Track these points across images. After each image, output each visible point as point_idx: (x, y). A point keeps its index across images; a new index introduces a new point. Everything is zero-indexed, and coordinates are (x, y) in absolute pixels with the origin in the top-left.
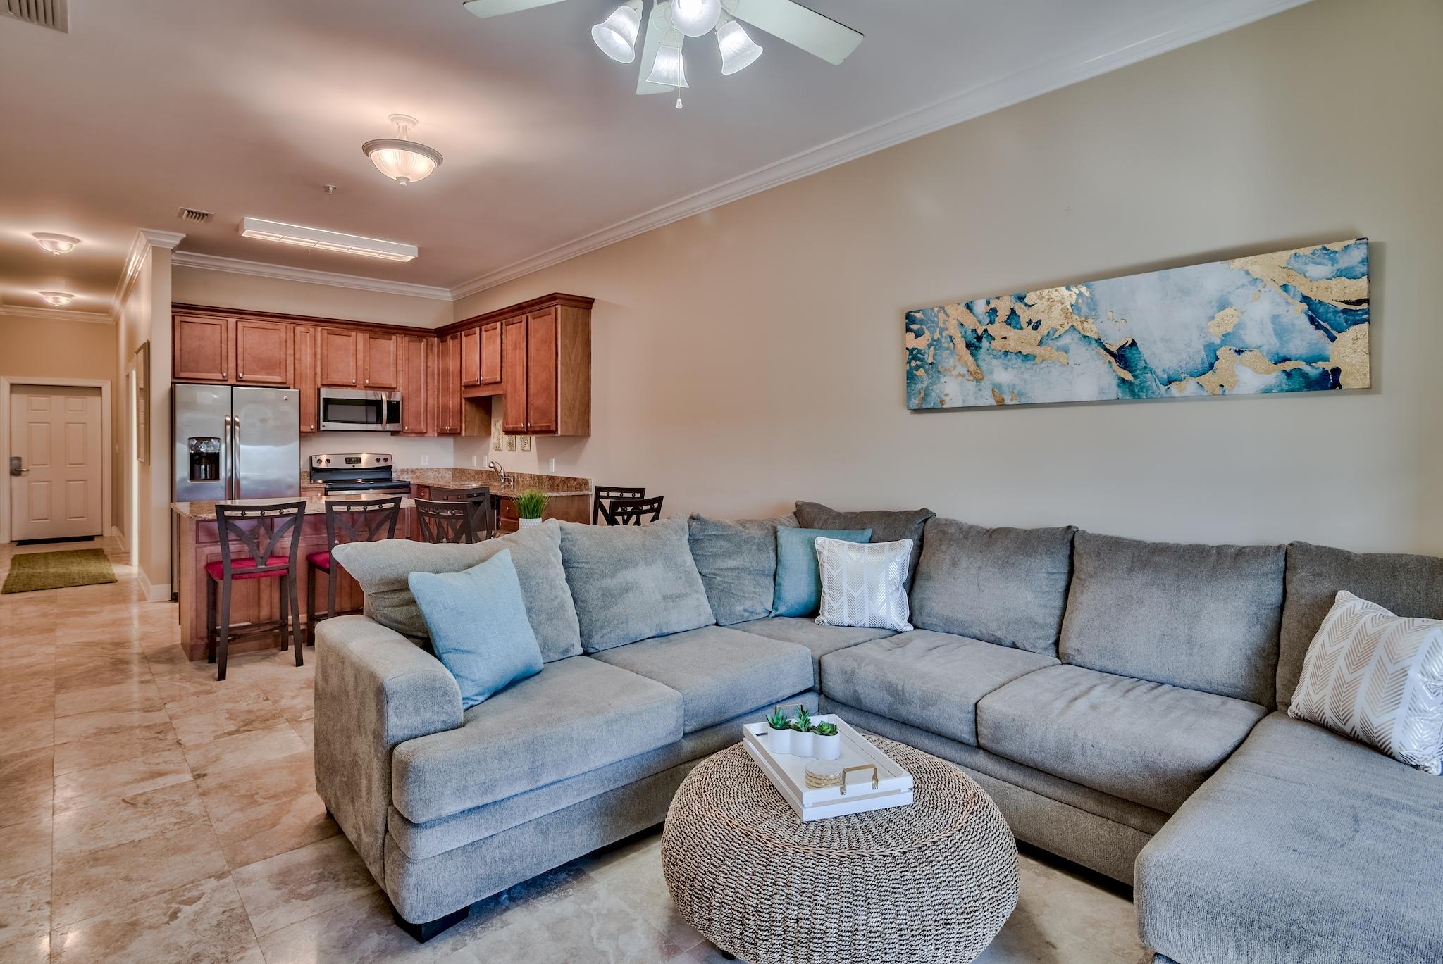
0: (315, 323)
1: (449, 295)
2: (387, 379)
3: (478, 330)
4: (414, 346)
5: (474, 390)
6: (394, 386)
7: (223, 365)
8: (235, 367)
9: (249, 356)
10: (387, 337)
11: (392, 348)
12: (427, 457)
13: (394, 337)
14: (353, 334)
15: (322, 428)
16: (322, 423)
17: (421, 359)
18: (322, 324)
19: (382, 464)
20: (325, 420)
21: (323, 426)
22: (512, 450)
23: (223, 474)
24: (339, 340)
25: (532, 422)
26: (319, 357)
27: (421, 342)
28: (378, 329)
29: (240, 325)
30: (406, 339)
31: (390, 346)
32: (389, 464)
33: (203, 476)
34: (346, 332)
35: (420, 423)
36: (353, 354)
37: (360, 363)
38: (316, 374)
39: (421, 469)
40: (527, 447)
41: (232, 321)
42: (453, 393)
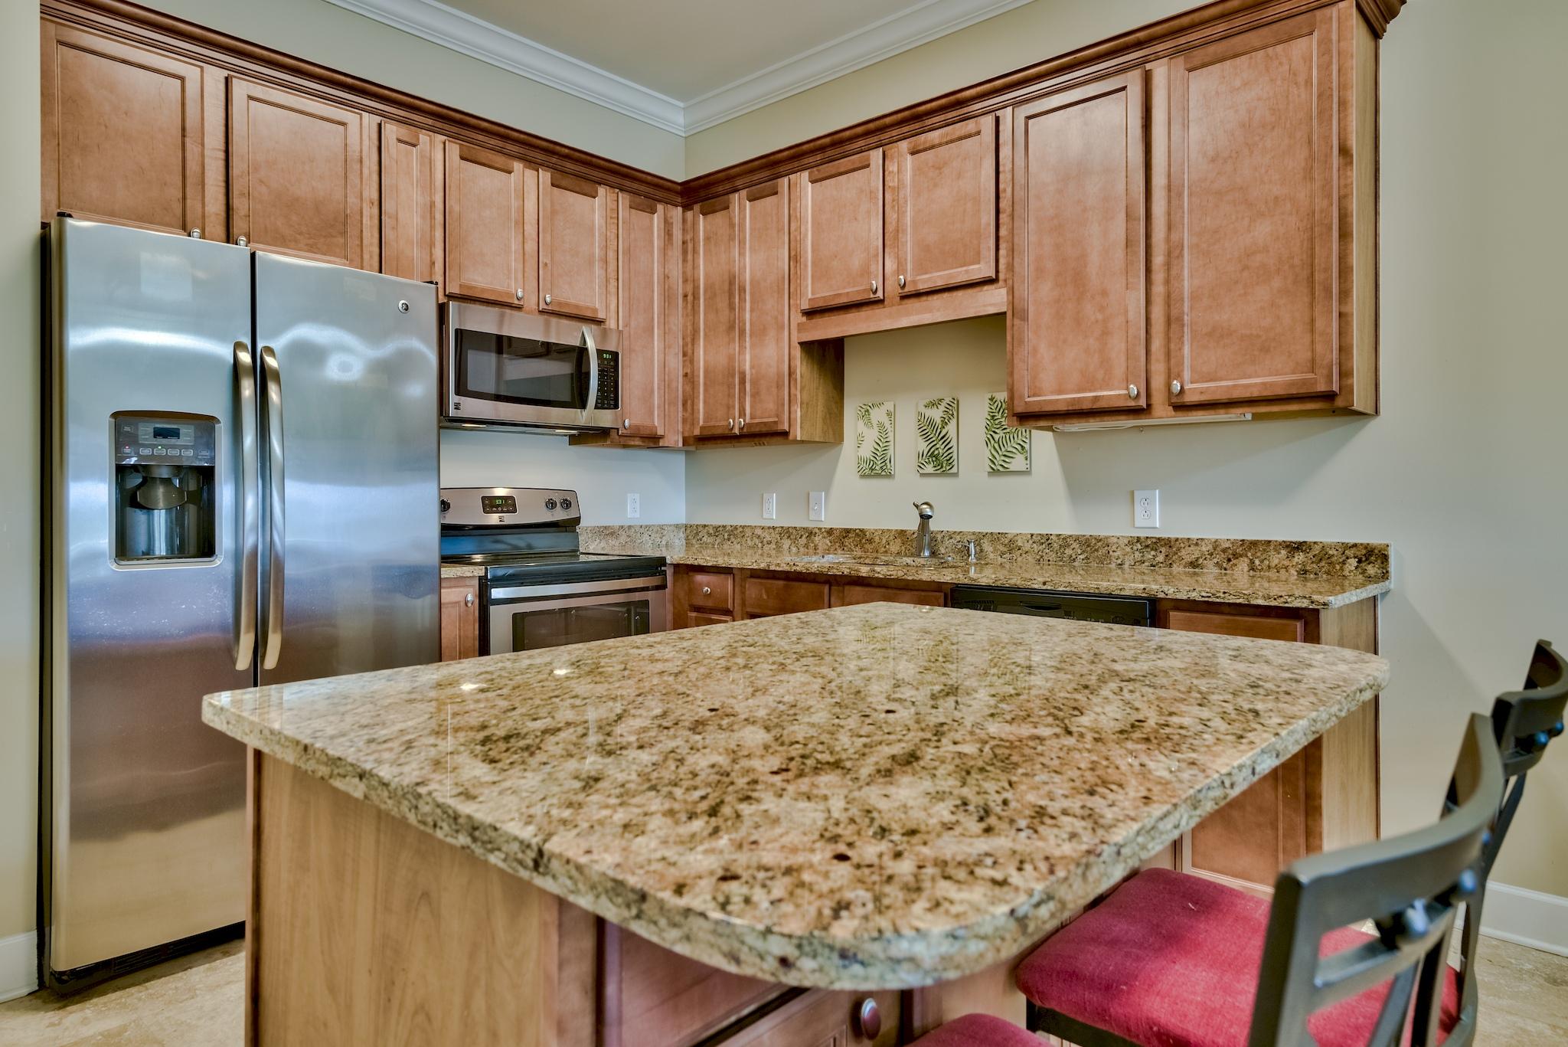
0: (430, 122)
1: (680, 119)
2: (588, 294)
3: (876, 156)
4: (642, 217)
5: (864, 313)
6: (601, 315)
7: (189, 202)
8: (223, 214)
9: (264, 189)
10: (586, 186)
11: (598, 219)
12: (637, 496)
13: (602, 190)
14: (518, 166)
15: (452, 412)
16: (453, 398)
17: (653, 251)
18: (446, 127)
19: (559, 515)
20: (461, 390)
21: (457, 407)
22: (944, 474)
23: (224, 539)
24: (483, 179)
25: (1187, 375)
26: (439, 217)
27: (653, 211)
28: (570, 166)
29: (241, 88)
30: (624, 199)
31: (593, 211)
32: (571, 514)
33: (161, 547)
34: (500, 160)
35: (652, 414)
36: (516, 223)
37: (531, 246)
38: (433, 263)
39: (630, 527)
40: (1018, 463)
41: (215, 77)
42: (760, 332)
